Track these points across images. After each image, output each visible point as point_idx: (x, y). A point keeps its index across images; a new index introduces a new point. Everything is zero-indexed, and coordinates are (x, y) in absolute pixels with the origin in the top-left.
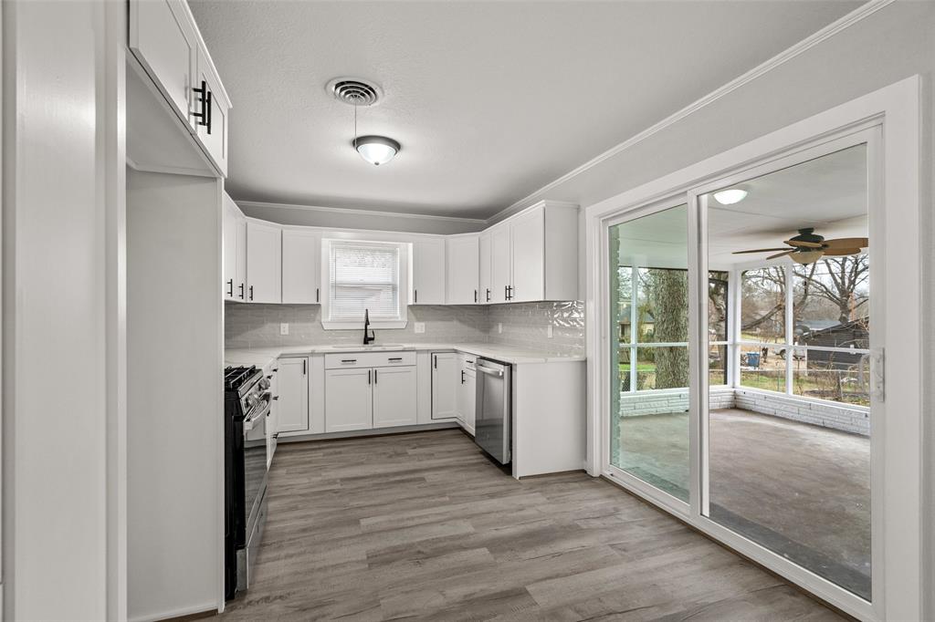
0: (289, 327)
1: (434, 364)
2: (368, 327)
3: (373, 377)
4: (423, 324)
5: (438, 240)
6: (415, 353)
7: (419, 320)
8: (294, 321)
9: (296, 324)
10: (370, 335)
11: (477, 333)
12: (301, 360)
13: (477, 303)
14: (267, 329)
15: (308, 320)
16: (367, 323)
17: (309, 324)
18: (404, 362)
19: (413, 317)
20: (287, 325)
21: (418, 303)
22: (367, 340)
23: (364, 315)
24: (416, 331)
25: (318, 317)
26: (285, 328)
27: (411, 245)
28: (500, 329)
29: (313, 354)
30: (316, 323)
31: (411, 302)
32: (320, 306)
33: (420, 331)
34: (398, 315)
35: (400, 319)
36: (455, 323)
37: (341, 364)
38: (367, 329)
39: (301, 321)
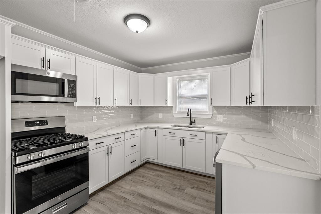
0: (162, 115)
3: (182, 143)
4: (222, 116)
5: (225, 69)
6: (204, 133)
7: (219, 114)
8: (163, 113)
10: (192, 121)
12: (154, 130)
14: (154, 116)
15: (168, 113)
16: (188, 115)
19: (216, 112)
20: (161, 114)
24: (218, 120)
25: (172, 111)
26: (160, 115)
30: (171, 114)
32: (172, 107)
33: (219, 120)
34: (208, 111)
35: (208, 113)
36: (243, 116)
37: (169, 134)
38: (191, 118)
39: (166, 113)
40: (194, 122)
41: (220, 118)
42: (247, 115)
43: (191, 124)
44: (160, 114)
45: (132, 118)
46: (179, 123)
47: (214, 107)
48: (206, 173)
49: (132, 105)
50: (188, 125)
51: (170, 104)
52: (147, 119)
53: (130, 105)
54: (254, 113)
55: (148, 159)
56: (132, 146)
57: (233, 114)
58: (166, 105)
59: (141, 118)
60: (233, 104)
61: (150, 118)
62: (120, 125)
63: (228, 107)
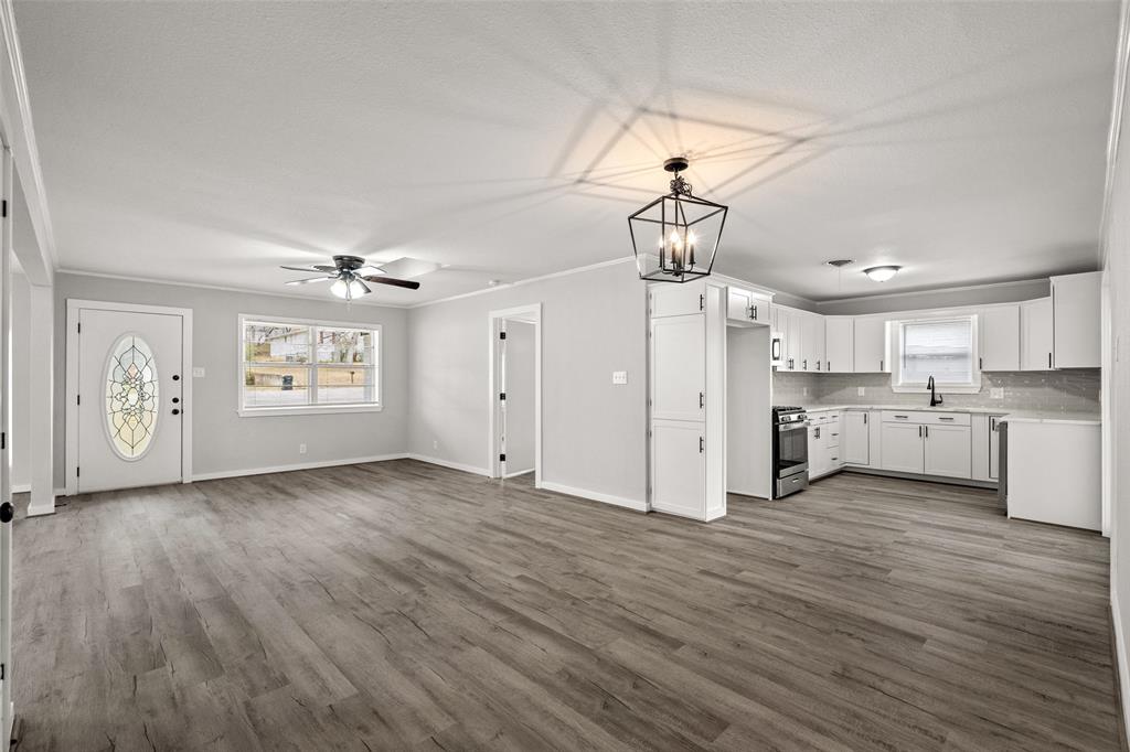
0: (866, 390)
1: (993, 427)
2: (935, 392)
3: (924, 432)
4: (1002, 390)
6: (970, 415)
7: (996, 386)
8: (868, 386)
9: (871, 388)
10: (938, 399)
12: (863, 413)
14: (848, 392)
15: (880, 385)
16: (933, 389)
17: (881, 389)
18: (957, 422)
20: (864, 388)
22: (934, 403)
24: (993, 396)
25: (890, 383)
26: (861, 391)
27: (976, 317)
29: (872, 410)
30: (887, 388)
32: (890, 374)
33: (997, 397)
34: (971, 381)
35: (972, 385)
36: (1047, 390)
37: (895, 420)
38: (933, 394)
39: (874, 386)
40: (940, 403)
41: (998, 393)
42: (1056, 387)
44: (859, 388)
47: (984, 373)
50: (927, 407)
51: (887, 370)
52: (828, 397)
56: (833, 435)
57: (1027, 386)
58: (881, 372)
60: (1027, 368)
61: (836, 395)
63: (1015, 373)
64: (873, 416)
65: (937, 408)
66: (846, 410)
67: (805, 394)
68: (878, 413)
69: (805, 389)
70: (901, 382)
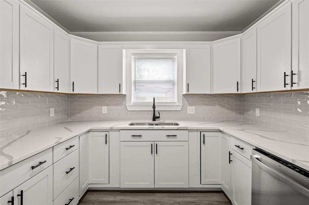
1: (203, 140)
2: (156, 109)
3: (154, 149)
4: (194, 107)
6: (187, 131)
7: (190, 105)
8: (110, 105)
9: (111, 107)
10: (157, 115)
11: (234, 115)
12: (104, 134)
13: (239, 92)
14: (94, 111)
15: (118, 105)
16: (154, 107)
17: (119, 107)
18: (178, 138)
19: (186, 102)
20: (106, 107)
21: (190, 93)
22: (155, 118)
23: (153, 101)
24: (189, 113)
25: (124, 103)
26: (105, 109)
27: (184, 51)
28: (258, 112)
29: (112, 130)
30: (123, 106)
31: (185, 92)
32: (125, 95)
33: (191, 113)
34: (176, 101)
35: (177, 104)
37: (131, 139)
38: (154, 111)
39: (114, 105)
40: (159, 117)
41: (191, 110)
42: (221, 105)
43: (154, 120)
44: (103, 107)
45: (53, 115)
46: (136, 120)
48: (189, 188)
49: (59, 91)
50: (151, 121)
51: (124, 92)
52: (79, 115)
53: (56, 91)
54: (228, 103)
55: (90, 186)
56: (67, 173)
58: (119, 93)
59: (68, 115)
61: (85, 114)
62: (28, 132)
64: (113, 136)
65: (157, 122)
66: (89, 131)
67: (52, 115)
68: (117, 133)
69: (52, 110)
70: (133, 100)
